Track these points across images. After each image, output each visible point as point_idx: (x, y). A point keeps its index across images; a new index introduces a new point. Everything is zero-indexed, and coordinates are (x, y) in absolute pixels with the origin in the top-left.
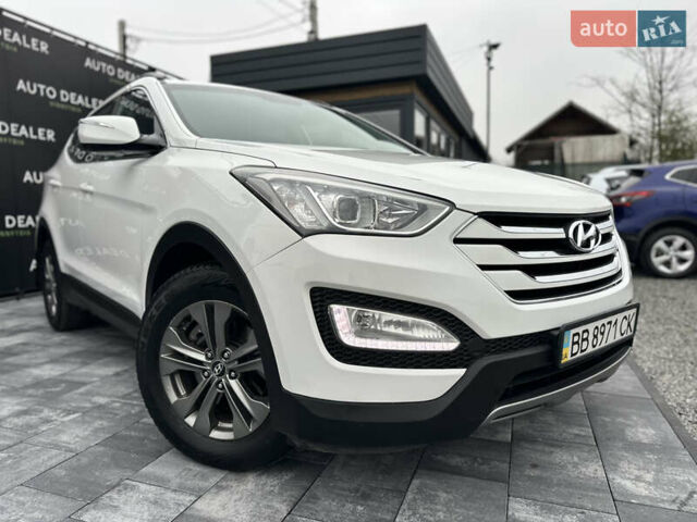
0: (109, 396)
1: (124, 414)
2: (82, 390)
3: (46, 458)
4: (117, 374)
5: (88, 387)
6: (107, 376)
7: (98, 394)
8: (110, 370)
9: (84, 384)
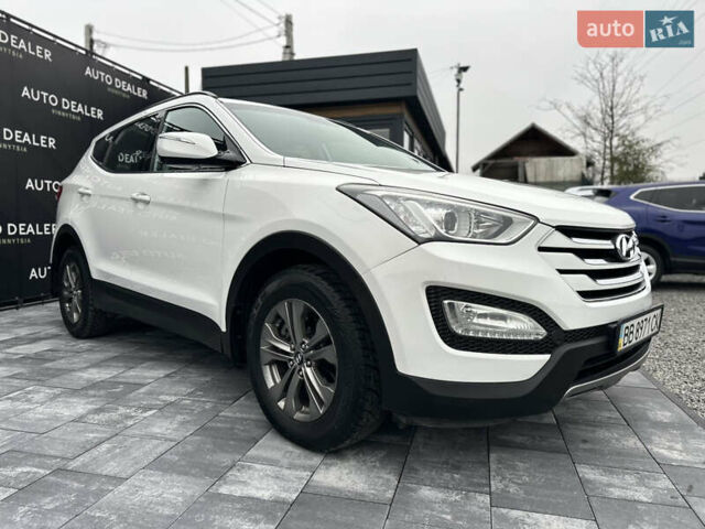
0: (175, 395)
1: (199, 409)
2: (143, 390)
3: (150, 446)
4: (167, 376)
5: (147, 387)
6: (160, 378)
7: (162, 394)
8: (161, 373)
9: (143, 385)
